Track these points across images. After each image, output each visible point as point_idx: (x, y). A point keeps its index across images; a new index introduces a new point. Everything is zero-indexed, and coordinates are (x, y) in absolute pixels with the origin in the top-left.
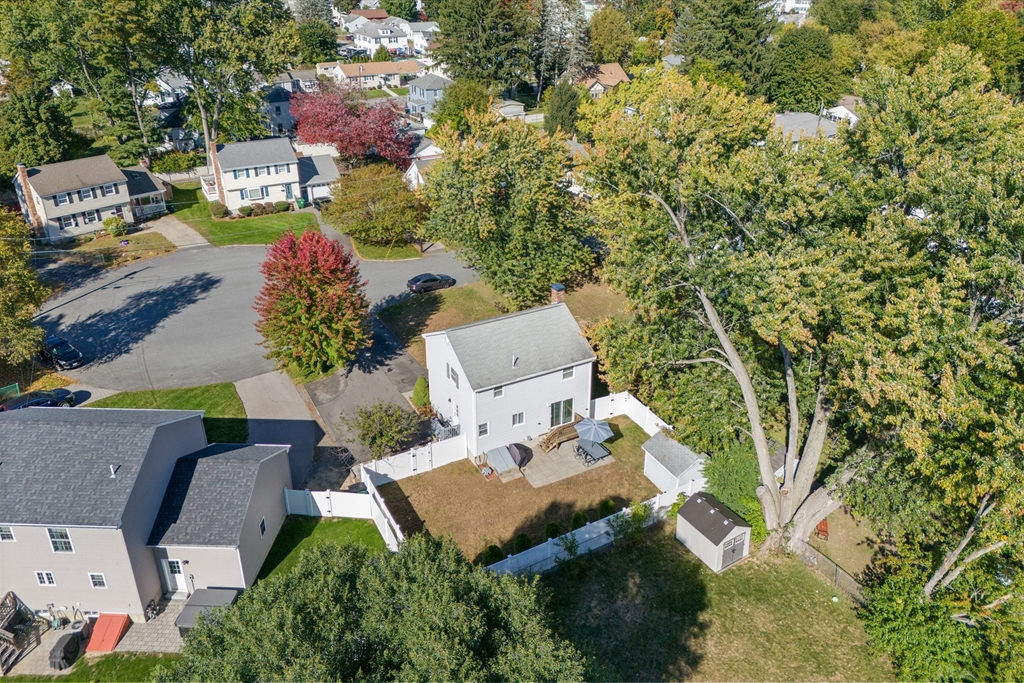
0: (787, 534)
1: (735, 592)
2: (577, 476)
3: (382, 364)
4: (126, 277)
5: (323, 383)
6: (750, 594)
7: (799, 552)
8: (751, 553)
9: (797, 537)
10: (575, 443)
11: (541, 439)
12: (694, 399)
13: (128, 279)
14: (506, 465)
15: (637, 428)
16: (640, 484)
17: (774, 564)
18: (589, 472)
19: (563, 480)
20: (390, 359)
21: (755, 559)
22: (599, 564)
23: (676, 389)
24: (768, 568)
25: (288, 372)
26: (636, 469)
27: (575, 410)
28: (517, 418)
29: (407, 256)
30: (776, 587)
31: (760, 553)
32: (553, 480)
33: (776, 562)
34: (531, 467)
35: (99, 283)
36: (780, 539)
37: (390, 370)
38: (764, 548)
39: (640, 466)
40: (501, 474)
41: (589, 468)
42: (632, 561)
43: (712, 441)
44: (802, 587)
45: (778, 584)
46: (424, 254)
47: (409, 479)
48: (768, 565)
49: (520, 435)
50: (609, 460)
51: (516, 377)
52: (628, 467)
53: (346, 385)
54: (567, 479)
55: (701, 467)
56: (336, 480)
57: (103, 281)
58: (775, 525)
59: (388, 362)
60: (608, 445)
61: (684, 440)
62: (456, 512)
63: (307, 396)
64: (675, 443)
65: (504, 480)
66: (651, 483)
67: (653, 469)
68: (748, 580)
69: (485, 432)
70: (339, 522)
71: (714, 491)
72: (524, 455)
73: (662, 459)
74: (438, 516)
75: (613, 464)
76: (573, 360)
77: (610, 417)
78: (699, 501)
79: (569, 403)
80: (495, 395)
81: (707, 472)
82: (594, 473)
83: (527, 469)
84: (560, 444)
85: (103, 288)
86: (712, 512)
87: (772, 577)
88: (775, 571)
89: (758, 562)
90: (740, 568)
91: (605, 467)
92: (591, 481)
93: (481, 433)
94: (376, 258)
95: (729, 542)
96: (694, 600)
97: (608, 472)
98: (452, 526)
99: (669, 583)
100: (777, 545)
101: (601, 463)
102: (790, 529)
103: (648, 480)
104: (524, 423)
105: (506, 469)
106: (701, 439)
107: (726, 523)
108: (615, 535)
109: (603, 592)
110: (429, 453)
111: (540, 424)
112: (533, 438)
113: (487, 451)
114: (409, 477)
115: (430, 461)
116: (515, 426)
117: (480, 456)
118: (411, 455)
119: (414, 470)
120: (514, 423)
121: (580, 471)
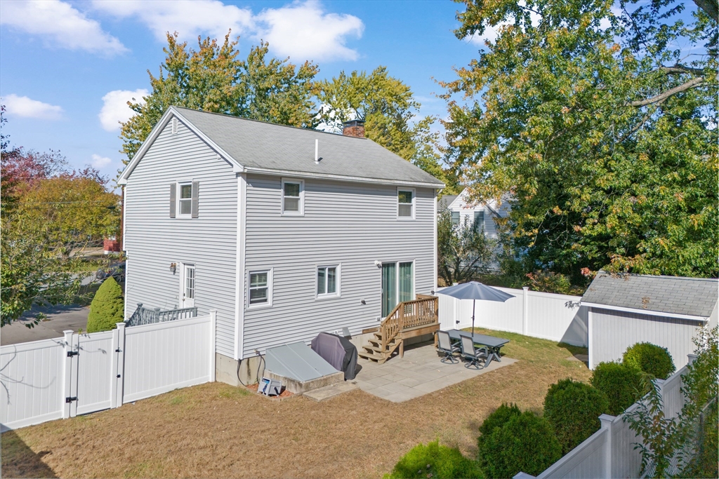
2: (472, 381)
18: (489, 374)
19: (449, 388)
26: (567, 366)
32: (428, 389)
34: (366, 379)
40: (308, 388)
41: (484, 371)
49: (330, 320)
52: (552, 366)
54: (455, 386)
65: (319, 396)
69: (262, 294)
73: (645, 304)
76: (413, 179)
83: (358, 383)
92: (505, 384)
93: (253, 296)
101: (497, 364)
104: (338, 292)
110: (118, 351)
111: (364, 303)
112: (352, 335)
113: (264, 349)
114: (51, 422)
115: (119, 376)
116: (321, 296)
117: (248, 361)
118: (67, 349)
119: (69, 401)
120: (319, 289)
121: (471, 375)
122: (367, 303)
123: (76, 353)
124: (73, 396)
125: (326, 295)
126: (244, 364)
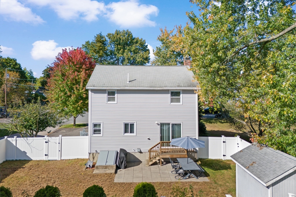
2: (162, 183)
28: (129, 128)
32: (137, 180)
34: (128, 170)
40: (97, 168)
41: (179, 180)
47: (39, 161)
49: (130, 144)
50: (204, 179)
51: (126, 86)
65: (96, 172)
69: (99, 131)
73: (250, 166)
75: (205, 182)
76: (179, 86)
77: (224, 159)
80: (108, 99)
83: (122, 171)
91: (196, 183)
93: (95, 132)
101: (193, 179)
104: (135, 134)
110: (59, 143)
111: (149, 139)
112: (142, 151)
113: (99, 151)
114: (41, 160)
115: (59, 151)
116: (126, 134)
117: (93, 154)
118: (45, 141)
119: (46, 155)
120: (126, 131)
121: (168, 180)
122: (151, 139)
123: (47, 142)
124: (47, 154)
125: (128, 134)
126: (91, 154)
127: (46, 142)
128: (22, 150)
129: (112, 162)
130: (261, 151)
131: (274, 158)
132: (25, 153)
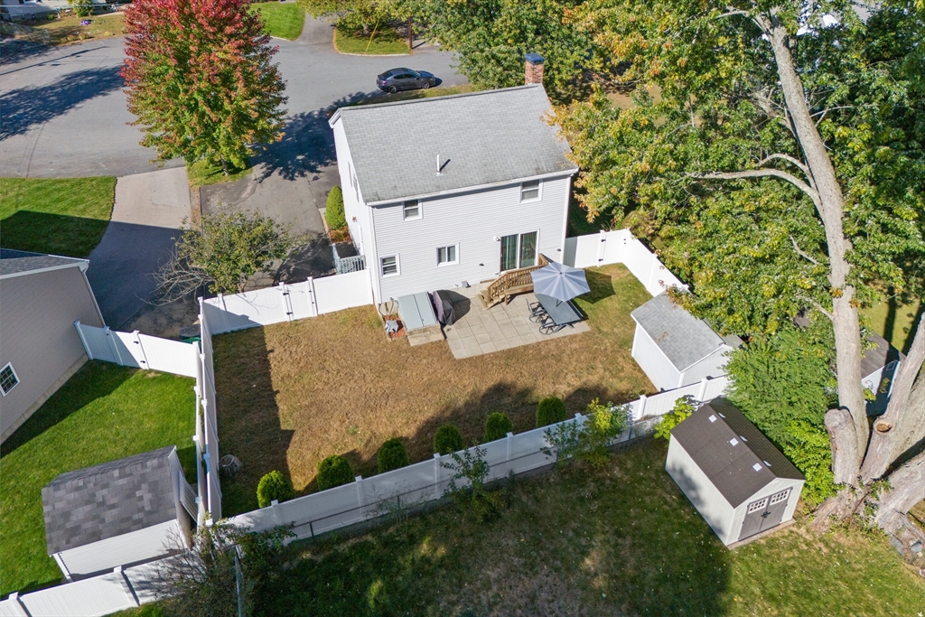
0: (872, 500)
1: (757, 591)
2: (526, 347)
3: (313, 169)
4: (73, 55)
5: (225, 187)
6: (787, 599)
7: (889, 530)
8: (797, 517)
9: (892, 505)
10: (532, 298)
11: (485, 287)
12: (730, 244)
13: (74, 57)
14: (421, 320)
15: (636, 284)
16: (622, 370)
17: (839, 545)
18: (546, 342)
19: (503, 352)
20: (326, 165)
21: (802, 530)
22: (524, 498)
23: (700, 224)
24: (825, 550)
25: (189, 170)
26: (621, 346)
27: (541, 248)
28: (445, 254)
29: (392, 52)
30: (839, 592)
31: (814, 521)
32: (488, 349)
33: (842, 540)
34: (460, 327)
35: (40, 60)
36: (858, 504)
37: (316, 178)
38: (822, 513)
39: (627, 342)
40: (411, 333)
41: (548, 338)
42: (582, 499)
43: (750, 318)
44: (891, 601)
45: (843, 586)
46: (414, 51)
47: (280, 326)
48: (827, 545)
49: (450, 278)
50: (582, 327)
51: (439, 188)
52: (608, 343)
53: (253, 191)
54: (509, 350)
55: (725, 360)
56: (180, 316)
57: (45, 57)
58: (850, 479)
59: (319, 168)
60: (585, 305)
61: (702, 311)
62: (326, 384)
63: (196, 201)
64: (686, 313)
65: (414, 342)
66: (640, 370)
67: (645, 351)
68: (786, 571)
69: (393, 268)
70: (154, 378)
71: (743, 398)
72: (451, 307)
73: (660, 338)
74: (298, 386)
75: (585, 334)
76: (538, 171)
77: (598, 264)
78: (713, 419)
79: (530, 238)
80: (407, 214)
81: (736, 368)
82: (552, 346)
83: (452, 330)
84: (513, 297)
85: (40, 65)
86: (734, 442)
87: (832, 570)
88: (840, 559)
89: (809, 537)
90: (772, 543)
91: (573, 338)
92: (545, 357)
93: (385, 270)
94: (354, 52)
95: (760, 502)
96: (678, 595)
97: (575, 346)
98: (312, 404)
99: (639, 552)
100: (849, 512)
101: (568, 331)
102: (882, 494)
103: (636, 365)
104: (457, 262)
105: (420, 326)
106: (731, 312)
107: (757, 467)
108: (559, 455)
109: (519, 554)
110: (310, 291)
111: (482, 265)
112: (470, 285)
113: (396, 297)
114: (281, 323)
115: (313, 303)
116: (441, 264)
117: (386, 304)
118: (282, 292)
119: (288, 314)
120: (440, 260)
121: (532, 341)
122: (485, 265)
123: (287, 293)
124: (290, 312)
125: (445, 264)
126: (383, 305)
127: (285, 294)
128: (239, 314)
129: (431, 320)
130: (674, 311)
131: (691, 331)
132: (245, 318)
